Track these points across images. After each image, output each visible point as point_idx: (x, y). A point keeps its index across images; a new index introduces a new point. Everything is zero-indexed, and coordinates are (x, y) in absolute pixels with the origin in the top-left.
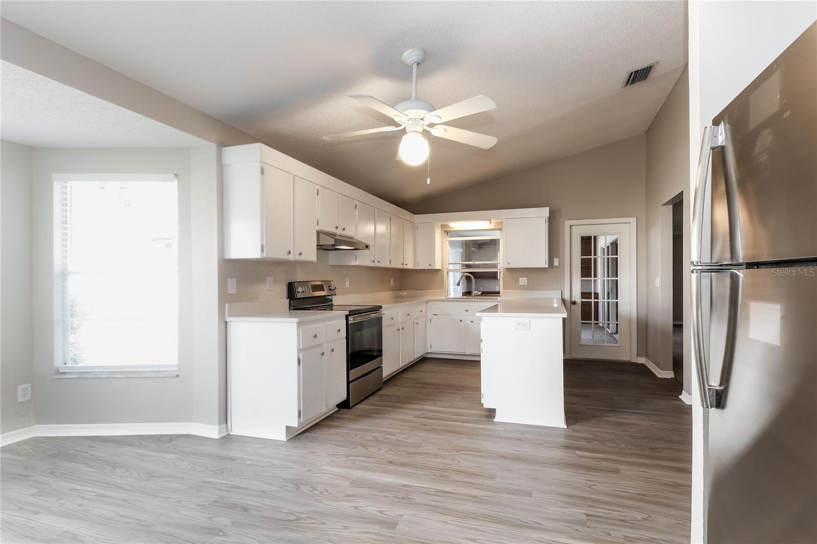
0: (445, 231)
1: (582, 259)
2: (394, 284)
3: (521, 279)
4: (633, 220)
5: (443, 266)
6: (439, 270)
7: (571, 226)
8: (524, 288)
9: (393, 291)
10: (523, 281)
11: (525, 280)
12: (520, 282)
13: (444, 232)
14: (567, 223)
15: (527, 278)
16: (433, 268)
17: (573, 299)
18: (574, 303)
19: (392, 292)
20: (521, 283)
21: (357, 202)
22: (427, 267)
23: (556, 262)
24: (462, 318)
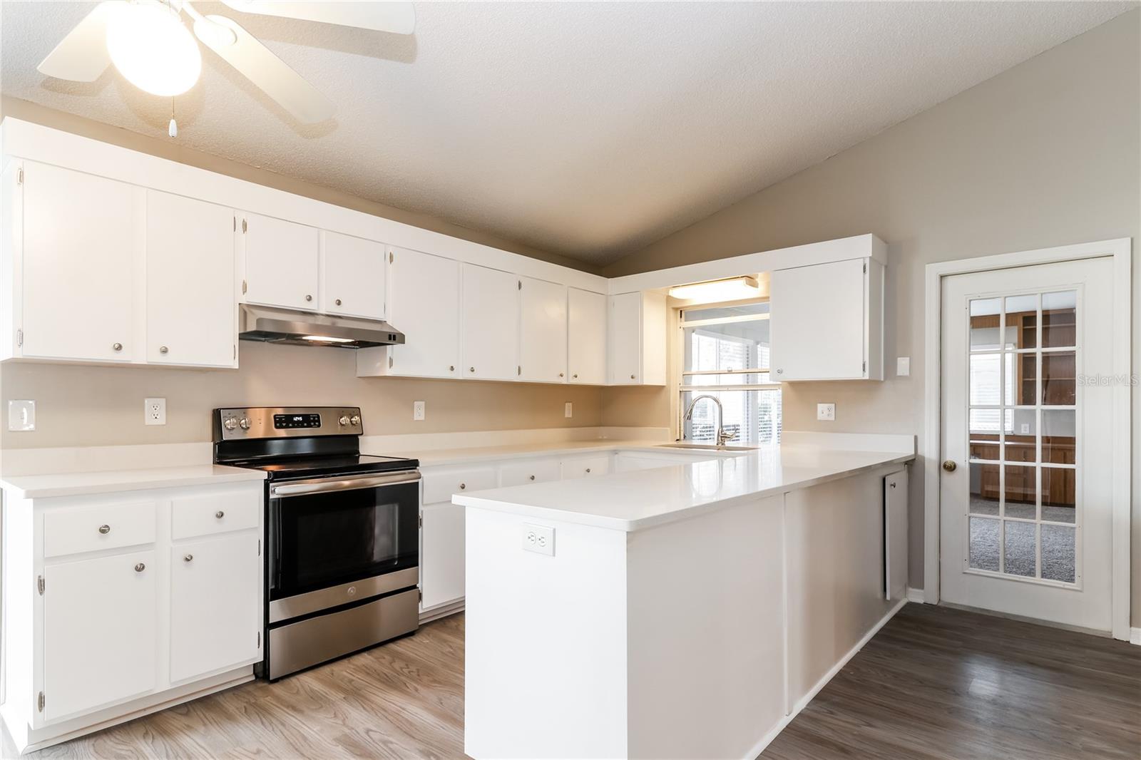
0: (676, 309)
2: (573, 414)
3: (821, 407)
4: (1122, 247)
5: (668, 379)
7: (942, 277)
8: (826, 427)
10: (824, 411)
11: (829, 410)
12: (819, 413)
13: (671, 310)
14: (932, 272)
15: (831, 405)
16: (639, 383)
17: (949, 458)
18: (951, 468)
20: (821, 417)
23: (903, 365)
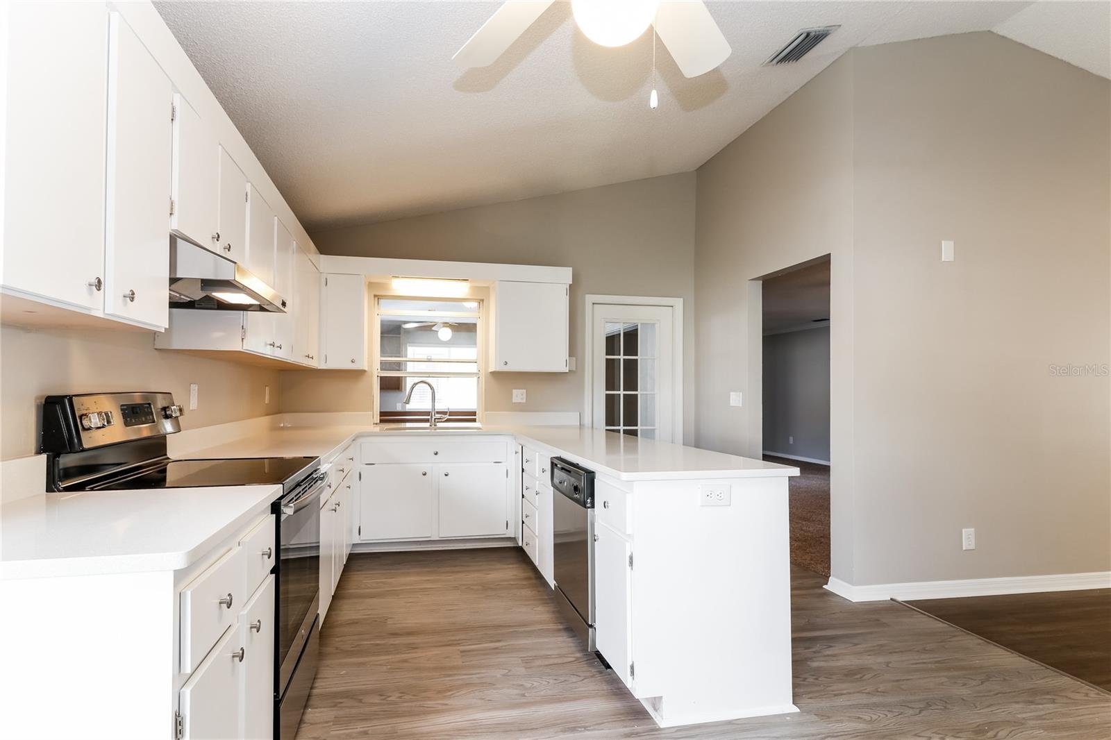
0: (375, 296)
1: (607, 359)
2: (270, 401)
3: (515, 392)
4: (678, 303)
5: (371, 365)
6: (365, 371)
7: (593, 304)
8: (521, 408)
9: (267, 415)
10: (519, 395)
11: (522, 394)
12: (514, 395)
13: (373, 297)
15: (525, 391)
19: (267, 417)
20: (515, 400)
21: (248, 187)
22: (347, 365)
23: (572, 364)
24: (425, 468)
